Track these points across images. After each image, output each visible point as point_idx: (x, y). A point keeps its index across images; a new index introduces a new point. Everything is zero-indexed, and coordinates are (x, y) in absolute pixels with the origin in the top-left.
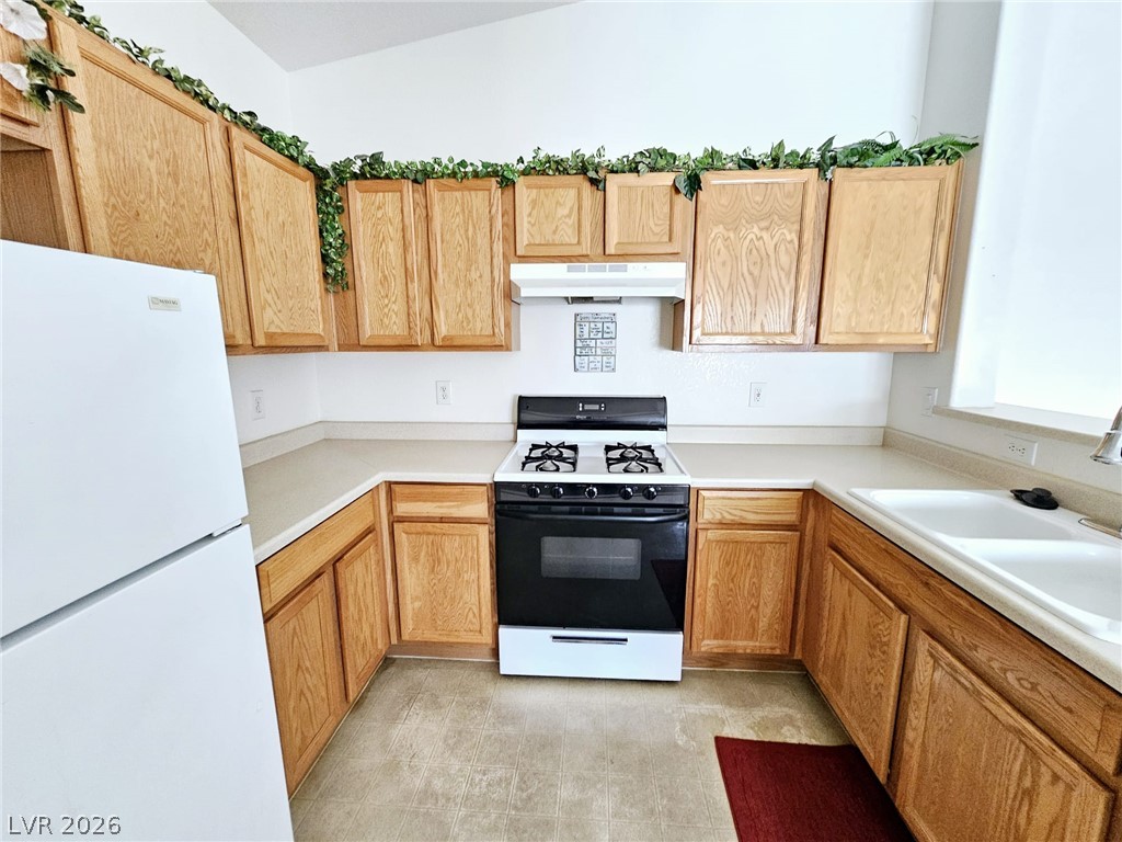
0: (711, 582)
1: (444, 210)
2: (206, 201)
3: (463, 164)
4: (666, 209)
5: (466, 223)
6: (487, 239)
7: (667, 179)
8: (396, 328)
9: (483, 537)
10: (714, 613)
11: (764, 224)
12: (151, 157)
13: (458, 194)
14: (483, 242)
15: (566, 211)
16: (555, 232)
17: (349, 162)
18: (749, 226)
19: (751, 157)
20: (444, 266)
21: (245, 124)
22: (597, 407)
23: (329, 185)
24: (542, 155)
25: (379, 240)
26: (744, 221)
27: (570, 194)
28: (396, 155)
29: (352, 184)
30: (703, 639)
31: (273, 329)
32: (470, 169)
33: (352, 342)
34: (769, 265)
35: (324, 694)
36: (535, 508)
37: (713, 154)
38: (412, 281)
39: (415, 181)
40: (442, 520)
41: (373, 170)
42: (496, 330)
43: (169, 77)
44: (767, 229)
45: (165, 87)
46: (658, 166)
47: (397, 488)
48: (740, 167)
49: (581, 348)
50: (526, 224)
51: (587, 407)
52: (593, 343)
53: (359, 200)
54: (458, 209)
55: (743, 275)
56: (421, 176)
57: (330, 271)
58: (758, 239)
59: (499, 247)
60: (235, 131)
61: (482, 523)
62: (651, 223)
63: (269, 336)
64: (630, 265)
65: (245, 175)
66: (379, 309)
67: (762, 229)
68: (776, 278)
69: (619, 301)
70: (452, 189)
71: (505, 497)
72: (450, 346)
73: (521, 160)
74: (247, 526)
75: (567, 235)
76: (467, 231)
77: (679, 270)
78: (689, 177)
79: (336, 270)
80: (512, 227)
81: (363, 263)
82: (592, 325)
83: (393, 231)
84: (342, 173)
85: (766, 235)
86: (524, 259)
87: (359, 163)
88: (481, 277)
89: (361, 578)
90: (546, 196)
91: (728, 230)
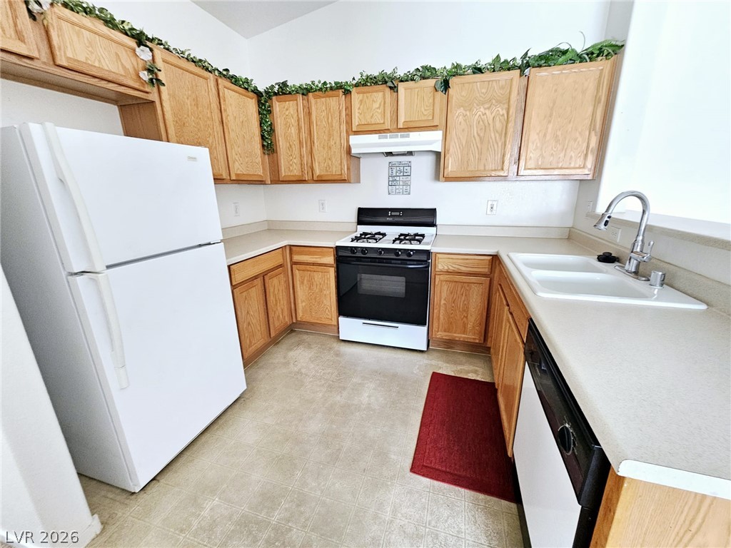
0: (443, 302)
1: (317, 109)
2: (209, 115)
3: (325, 83)
4: (431, 101)
5: (327, 114)
6: (338, 124)
7: (431, 82)
8: (296, 171)
9: (332, 273)
10: (444, 319)
11: (486, 106)
12: (188, 98)
13: (323, 99)
14: (336, 124)
15: (378, 106)
16: (372, 117)
17: (272, 87)
18: (478, 107)
19: (479, 66)
20: (317, 138)
21: (224, 75)
22: (398, 214)
23: (264, 100)
24: (365, 74)
25: (288, 126)
26: (475, 105)
27: (380, 96)
28: (294, 82)
29: (274, 98)
30: (438, 331)
31: (239, 172)
32: (328, 86)
33: (277, 180)
34: (490, 130)
35: (259, 328)
36: (354, 259)
37: (458, 66)
38: (303, 147)
39: (303, 94)
40: (314, 264)
41: (283, 90)
42: (343, 172)
43: (193, 61)
44: (489, 108)
45: (191, 66)
46: (426, 76)
47: (294, 248)
48: (474, 73)
49: (392, 182)
50: (357, 114)
51: (393, 214)
52: (398, 178)
53: (277, 106)
54: (324, 108)
55: (474, 136)
56: (306, 91)
57: (265, 144)
58: (483, 115)
59: (344, 127)
60: (220, 80)
61: (330, 266)
62: (423, 110)
63: (237, 175)
64: (411, 134)
65: (225, 101)
66: (289, 162)
67: (485, 109)
68: (493, 137)
69: (410, 153)
70: (320, 97)
71: (340, 254)
72: (321, 180)
73: (354, 79)
74: (222, 243)
75: (378, 119)
76: (328, 119)
77: (438, 135)
78: (444, 80)
79: (268, 143)
80: (349, 115)
81: (280, 139)
82: (398, 168)
83: (293, 121)
84: (270, 93)
85: (487, 112)
86: (357, 133)
87: (277, 87)
88: (335, 143)
89: (277, 286)
90: (367, 97)
91: (466, 111)
